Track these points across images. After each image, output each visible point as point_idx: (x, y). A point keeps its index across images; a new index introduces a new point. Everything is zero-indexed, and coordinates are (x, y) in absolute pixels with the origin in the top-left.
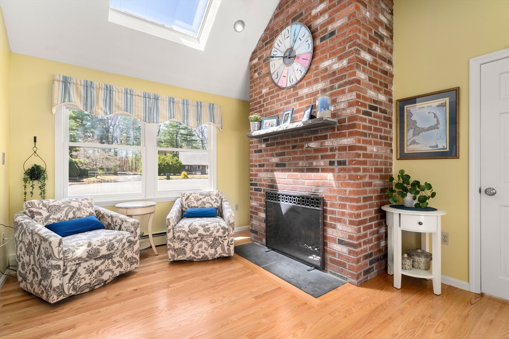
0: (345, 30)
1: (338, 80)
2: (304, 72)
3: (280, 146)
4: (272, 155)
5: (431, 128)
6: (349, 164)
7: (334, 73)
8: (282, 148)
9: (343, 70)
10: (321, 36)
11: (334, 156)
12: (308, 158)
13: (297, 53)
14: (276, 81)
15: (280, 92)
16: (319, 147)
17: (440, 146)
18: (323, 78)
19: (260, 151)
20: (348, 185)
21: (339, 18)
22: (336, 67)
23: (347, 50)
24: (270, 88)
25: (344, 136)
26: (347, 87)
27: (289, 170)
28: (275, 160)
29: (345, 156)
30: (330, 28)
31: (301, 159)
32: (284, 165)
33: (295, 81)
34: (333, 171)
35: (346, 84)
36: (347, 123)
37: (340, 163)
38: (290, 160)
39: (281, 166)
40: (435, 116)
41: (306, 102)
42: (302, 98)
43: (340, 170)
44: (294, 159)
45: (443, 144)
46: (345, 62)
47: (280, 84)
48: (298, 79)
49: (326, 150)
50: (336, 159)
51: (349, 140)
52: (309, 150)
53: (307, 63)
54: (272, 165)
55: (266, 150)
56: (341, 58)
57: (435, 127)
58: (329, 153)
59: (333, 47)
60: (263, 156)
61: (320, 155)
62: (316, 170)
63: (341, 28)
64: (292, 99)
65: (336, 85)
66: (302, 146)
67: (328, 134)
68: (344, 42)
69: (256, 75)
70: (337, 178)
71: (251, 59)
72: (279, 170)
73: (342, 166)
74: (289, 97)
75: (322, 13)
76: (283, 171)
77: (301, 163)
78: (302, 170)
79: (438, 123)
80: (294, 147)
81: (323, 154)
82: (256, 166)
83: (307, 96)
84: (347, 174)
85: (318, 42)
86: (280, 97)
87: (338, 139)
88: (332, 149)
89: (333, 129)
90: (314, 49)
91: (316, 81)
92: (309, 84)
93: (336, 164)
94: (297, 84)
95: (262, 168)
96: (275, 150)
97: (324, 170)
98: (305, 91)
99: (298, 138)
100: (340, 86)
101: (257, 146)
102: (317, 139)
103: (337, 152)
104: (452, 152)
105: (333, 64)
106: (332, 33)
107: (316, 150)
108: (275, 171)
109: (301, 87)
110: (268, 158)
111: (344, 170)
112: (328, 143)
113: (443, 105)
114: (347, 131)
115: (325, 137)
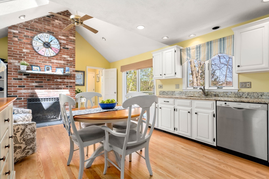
0: (72, 50)
1: (69, 63)
2: (55, 54)
3: (38, 79)
4: (33, 82)
5: (80, 79)
6: (73, 87)
7: (68, 60)
8: (39, 80)
9: (71, 61)
10: (63, 47)
11: (68, 85)
12: (56, 85)
13: (52, 46)
14: (37, 51)
15: (39, 56)
16: (62, 81)
17: (81, 83)
18: (64, 60)
19: (21, 79)
20: (73, 93)
21: (70, 46)
22: (69, 59)
23: (73, 56)
24: (30, 51)
25: (72, 79)
26: (73, 66)
27: (46, 89)
28: (34, 84)
29: (72, 85)
30: (67, 46)
32: (42, 87)
33: (50, 56)
34: (68, 89)
35: (72, 65)
36: (72, 76)
37: (70, 87)
38: (46, 85)
39: (40, 87)
41: (55, 65)
42: (53, 63)
43: (70, 89)
44: (48, 84)
46: (72, 59)
47: (39, 53)
48: (52, 56)
49: (65, 82)
50: (69, 86)
51: (73, 80)
52: (57, 82)
53: (57, 52)
54: (33, 86)
55: (25, 79)
56: (70, 57)
57: (81, 79)
58: (66, 83)
59: (68, 53)
60: (24, 82)
61: (62, 84)
62: (61, 89)
63: (70, 49)
64: (47, 62)
65: (69, 64)
66: (54, 80)
67: (66, 78)
68: (72, 53)
69: (16, 39)
70: (70, 91)
71: (10, 28)
72: (38, 89)
73: (71, 88)
74: (47, 60)
75: (64, 40)
76: (40, 89)
77: (53, 86)
78: (53, 89)
79: (81, 78)
80: (48, 80)
81: (64, 84)
82: (16, 87)
83: (56, 63)
84: (72, 90)
85: (62, 48)
86: (39, 58)
87: (70, 80)
88: (67, 82)
89: (68, 77)
90: (60, 49)
91: (61, 60)
92: (57, 59)
93: (69, 87)
94: (50, 57)
95: (23, 88)
96: (34, 80)
97: (64, 89)
98: (55, 61)
99: (51, 77)
100: (70, 65)
101: (17, 77)
102: (61, 79)
103: (69, 84)
104: (84, 85)
105: (68, 58)
106: (68, 49)
107: (60, 82)
108: (36, 89)
109: (52, 59)
110: (28, 83)
111: (72, 89)
112: (66, 80)
113: (82, 74)
114: (73, 78)
115: (65, 79)
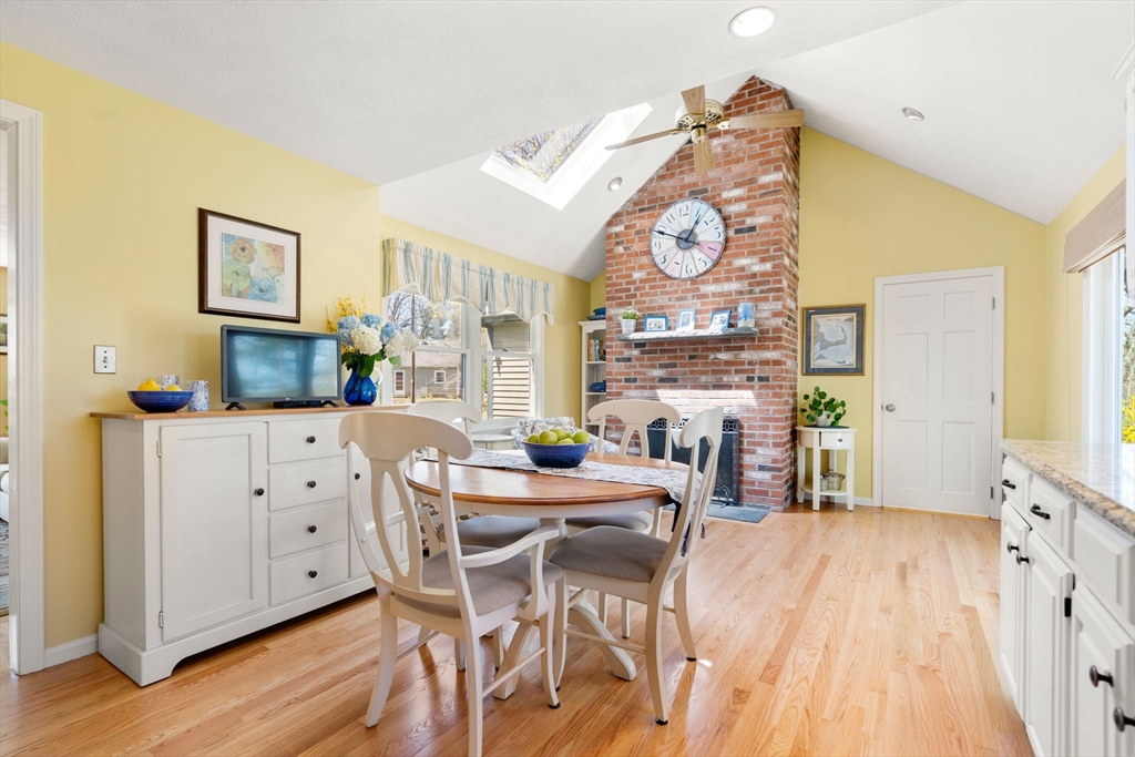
0: (769, 230)
1: (759, 284)
2: (710, 264)
3: (666, 355)
4: (653, 367)
5: (838, 343)
6: (773, 380)
7: (754, 275)
8: (669, 358)
9: (765, 274)
10: (737, 227)
11: (753, 371)
12: (714, 372)
13: (700, 238)
14: (662, 267)
15: (668, 283)
16: (733, 359)
17: (847, 363)
18: (739, 278)
19: (629, 360)
20: (772, 403)
21: (761, 214)
22: (757, 268)
23: (772, 253)
24: (649, 274)
25: (767, 348)
26: (771, 295)
27: (685, 387)
28: (658, 373)
29: (768, 371)
30: (749, 222)
31: (706, 373)
32: (675, 380)
33: (694, 273)
34: (752, 388)
35: (769, 290)
36: (770, 335)
37: (761, 379)
38: (685, 373)
39: (670, 381)
40: (843, 331)
41: (712, 303)
42: (705, 296)
43: (761, 387)
44: (692, 372)
45: (850, 360)
46: (768, 266)
47: (668, 272)
48: (701, 272)
49: (742, 363)
50: (756, 375)
51: (773, 353)
52: (716, 362)
53: (715, 255)
54: (653, 379)
55: (637, 359)
56: (763, 260)
57: (842, 342)
58: (746, 367)
59: (754, 245)
60: (634, 367)
61: (733, 368)
62: (729, 387)
63: (763, 226)
64: (689, 295)
65: (757, 289)
66: (707, 357)
67: (746, 344)
68: (768, 243)
69: (620, 249)
70: (758, 397)
71: (610, 224)
72: (665, 387)
73: (764, 383)
74: (688, 291)
75: (738, 200)
76: (671, 388)
77: (703, 379)
78: (705, 387)
79: (846, 338)
80: (691, 357)
81: (738, 368)
82: (620, 381)
83: (714, 295)
84: (771, 392)
85: (731, 233)
86: (667, 289)
87: (759, 352)
88: (750, 363)
89: (753, 339)
90: (727, 240)
91: (728, 279)
92: (716, 281)
93: (756, 379)
94: (697, 277)
95: (633, 385)
96: (658, 359)
97: (738, 387)
98: (711, 288)
99: (700, 347)
100: (762, 292)
101: (622, 353)
102: (728, 349)
103: (757, 367)
105: (753, 264)
106: (752, 229)
107: (727, 363)
108: (659, 387)
109: (703, 282)
110: (644, 370)
111: (767, 387)
112: (745, 355)
113: (850, 320)
114: (771, 344)
115: (742, 348)
